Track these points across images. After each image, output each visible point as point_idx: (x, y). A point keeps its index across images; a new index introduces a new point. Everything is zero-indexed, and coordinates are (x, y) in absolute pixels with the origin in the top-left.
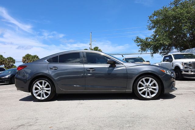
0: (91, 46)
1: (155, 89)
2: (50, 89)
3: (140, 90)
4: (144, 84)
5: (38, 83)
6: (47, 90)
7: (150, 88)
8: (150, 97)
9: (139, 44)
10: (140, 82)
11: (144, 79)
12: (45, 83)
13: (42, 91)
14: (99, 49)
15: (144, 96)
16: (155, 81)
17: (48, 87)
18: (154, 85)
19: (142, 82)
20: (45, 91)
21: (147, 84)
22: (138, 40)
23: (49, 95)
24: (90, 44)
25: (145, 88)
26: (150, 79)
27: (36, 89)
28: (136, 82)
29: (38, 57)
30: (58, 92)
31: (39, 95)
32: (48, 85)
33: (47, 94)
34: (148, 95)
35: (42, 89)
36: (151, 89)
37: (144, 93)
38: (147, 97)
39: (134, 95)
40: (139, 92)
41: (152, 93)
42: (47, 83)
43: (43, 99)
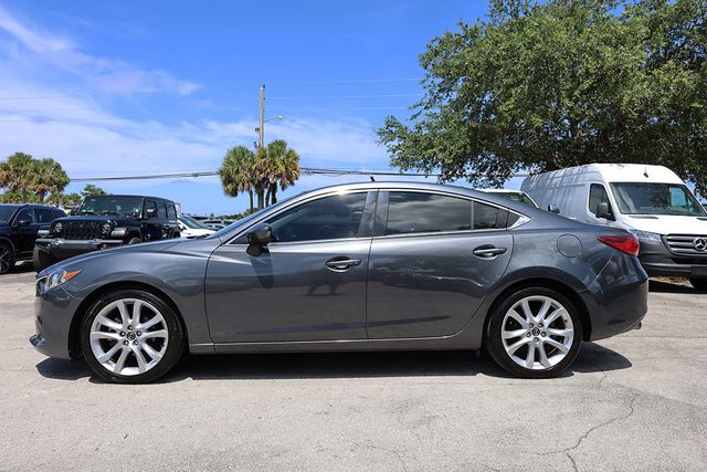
0: (261, 138)
14: (288, 148)
24: (257, 130)
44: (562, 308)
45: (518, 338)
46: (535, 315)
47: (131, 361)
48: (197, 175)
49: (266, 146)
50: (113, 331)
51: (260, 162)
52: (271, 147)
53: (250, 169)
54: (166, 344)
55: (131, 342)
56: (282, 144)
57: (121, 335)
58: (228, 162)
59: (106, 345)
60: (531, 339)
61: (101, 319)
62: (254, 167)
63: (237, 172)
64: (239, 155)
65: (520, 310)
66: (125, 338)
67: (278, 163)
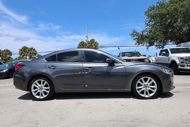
0: (88, 39)
1: (153, 89)
2: (48, 88)
3: (139, 89)
4: (143, 83)
5: (36, 82)
6: (46, 89)
7: (149, 87)
8: (148, 97)
9: (135, 37)
10: (139, 82)
11: (142, 79)
12: (44, 82)
13: (40, 90)
14: (95, 41)
15: (142, 95)
16: (153, 81)
17: (46, 86)
18: (153, 84)
19: (141, 81)
20: (44, 90)
21: (146, 83)
22: (134, 34)
23: (48, 94)
24: (86, 36)
25: (144, 88)
26: (149, 78)
27: (35, 88)
28: (135, 81)
29: (34, 49)
30: (57, 91)
31: (38, 94)
32: (47, 84)
33: (45, 93)
34: (147, 94)
35: (41, 88)
36: (149, 89)
37: (142, 92)
38: (146, 97)
39: (133, 94)
40: (138, 92)
41: (151, 92)
42: (46, 83)
43: (42, 98)
51: (88, 45)
52: (91, 41)
53: (85, 47)
58: (80, 45)
64: (82, 43)
67: (93, 45)
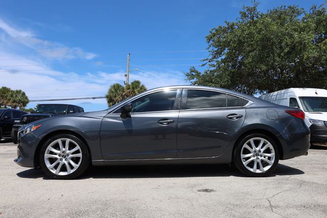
44: (269, 143)
45: (249, 158)
46: (257, 147)
47: (64, 169)
48: (94, 98)
49: (130, 84)
50: (56, 154)
51: (127, 91)
52: (132, 84)
53: (122, 95)
54: (81, 160)
55: (64, 159)
56: (138, 82)
57: (59, 156)
58: (110, 91)
59: (52, 161)
60: (255, 158)
61: (50, 148)
62: (124, 94)
63: (115, 96)
64: (116, 88)
65: (249, 144)
66: (61, 157)
